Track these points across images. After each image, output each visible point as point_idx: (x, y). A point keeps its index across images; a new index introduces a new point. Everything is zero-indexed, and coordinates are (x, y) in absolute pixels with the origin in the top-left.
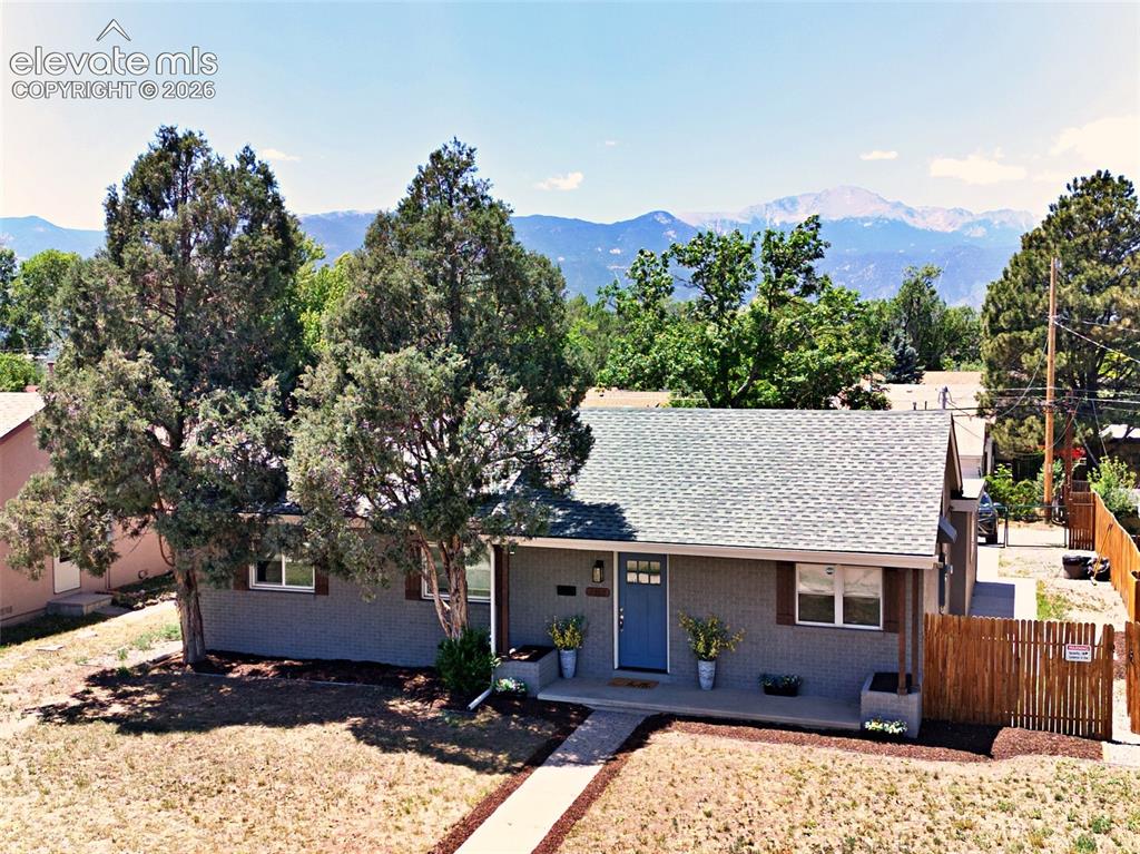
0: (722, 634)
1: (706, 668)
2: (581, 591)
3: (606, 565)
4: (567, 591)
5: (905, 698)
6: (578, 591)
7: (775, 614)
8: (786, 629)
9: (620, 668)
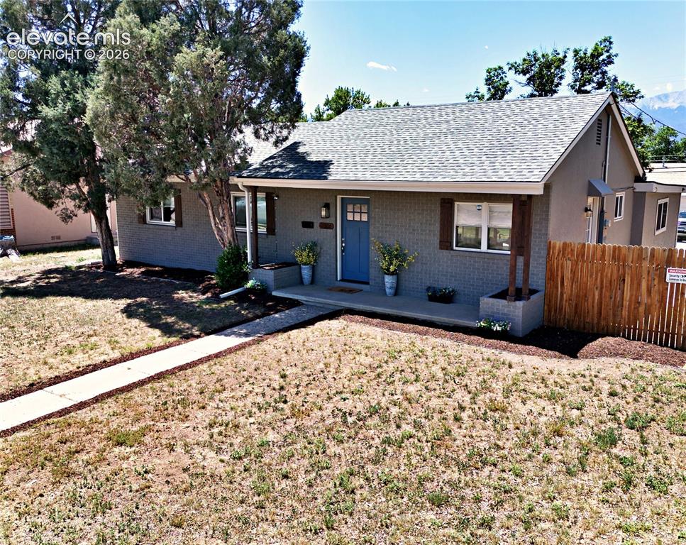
0: (401, 256)
1: (389, 280)
2: (316, 225)
3: (331, 206)
4: (307, 225)
7: (438, 241)
8: (445, 252)
9: (342, 280)
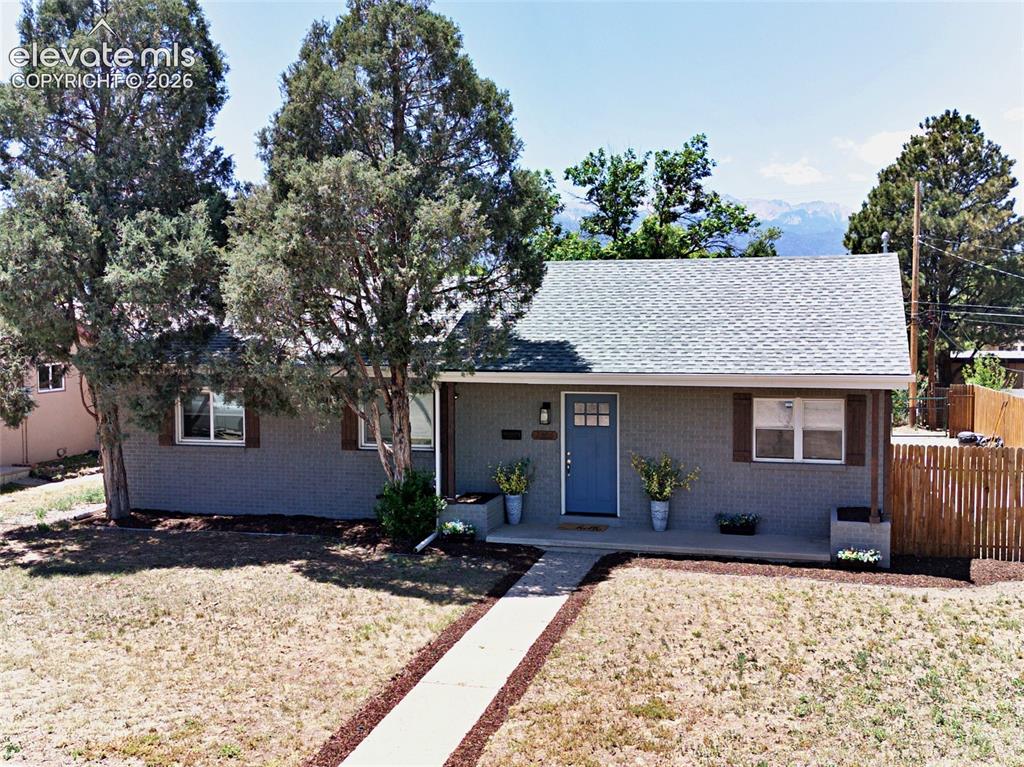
0: (676, 474)
1: (659, 509)
2: (526, 435)
3: (553, 406)
4: (512, 435)
5: (877, 526)
6: (524, 436)
7: (731, 451)
8: (742, 466)
9: (567, 513)
